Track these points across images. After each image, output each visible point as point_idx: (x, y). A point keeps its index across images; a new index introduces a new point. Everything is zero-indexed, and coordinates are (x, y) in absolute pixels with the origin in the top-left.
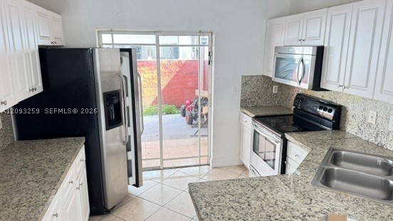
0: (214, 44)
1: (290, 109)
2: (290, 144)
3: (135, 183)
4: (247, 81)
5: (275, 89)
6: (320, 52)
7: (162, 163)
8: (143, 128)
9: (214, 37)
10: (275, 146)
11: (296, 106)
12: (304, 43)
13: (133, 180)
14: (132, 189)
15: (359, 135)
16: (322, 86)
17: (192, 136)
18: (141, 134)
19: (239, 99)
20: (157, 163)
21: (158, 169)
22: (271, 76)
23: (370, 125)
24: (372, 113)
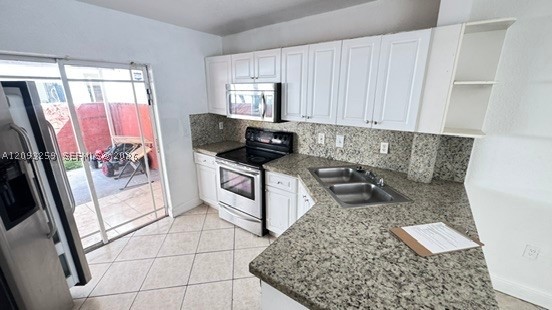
0: (152, 80)
1: (238, 142)
2: (268, 174)
3: (77, 281)
4: (195, 120)
5: (221, 126)
6: (279, 88)
7: (105, 236)
8: (73, 202)
9: (151, 72)
10: (252, 179)
11: (248, 140)
12: (256, 81)
13: (74, 278)
14: (76, 291)
15: (311, 154)
16: (282, 119)
17: (122, 189)
18: (72, 211)
19: (190, 140)
20: (98, 238)
21: (101, 245)
22: (225, 114)
23: (320, 145)
24: (321, 136)
